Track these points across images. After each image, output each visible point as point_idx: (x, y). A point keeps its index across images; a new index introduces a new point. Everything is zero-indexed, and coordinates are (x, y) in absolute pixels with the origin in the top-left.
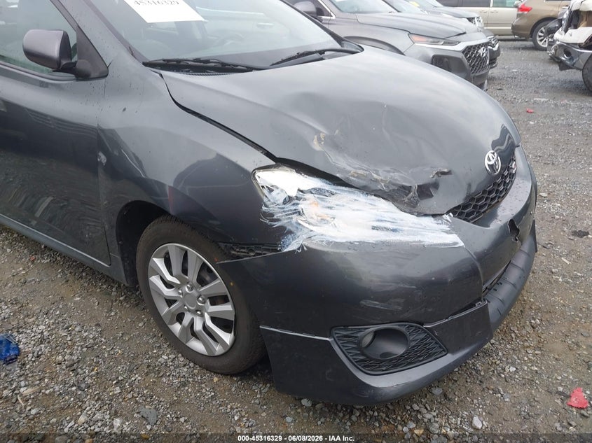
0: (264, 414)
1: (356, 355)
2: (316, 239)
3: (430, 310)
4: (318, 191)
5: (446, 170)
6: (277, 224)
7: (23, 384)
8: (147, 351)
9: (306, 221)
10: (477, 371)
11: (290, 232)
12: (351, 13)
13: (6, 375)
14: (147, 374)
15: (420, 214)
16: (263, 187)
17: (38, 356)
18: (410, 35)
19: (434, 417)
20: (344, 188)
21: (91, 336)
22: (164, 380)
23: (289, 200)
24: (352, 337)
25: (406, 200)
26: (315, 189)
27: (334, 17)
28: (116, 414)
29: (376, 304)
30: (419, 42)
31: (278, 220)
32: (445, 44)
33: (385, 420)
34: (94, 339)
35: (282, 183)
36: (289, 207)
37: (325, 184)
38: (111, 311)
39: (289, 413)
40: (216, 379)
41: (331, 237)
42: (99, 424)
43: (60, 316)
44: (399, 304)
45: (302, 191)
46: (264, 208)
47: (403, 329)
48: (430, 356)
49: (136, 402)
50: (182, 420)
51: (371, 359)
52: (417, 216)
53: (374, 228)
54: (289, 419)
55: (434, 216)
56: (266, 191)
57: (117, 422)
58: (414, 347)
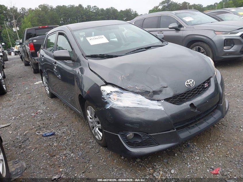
0: (109, 159)
1: (126, 140)
2: (114, 105)
3: (149, 129)
4: (117, 92)
5: (166, 86)
6: (105, 101)
7: (55, 142)
8: (87, 138)
9: (112, 100)
10: (184, 157)
11: (108, 103)
12: (191, 25)
13: (52, 140)
14: (84, 144)
15: (152, 100)
16: (102, 90)
17: (61, 136)
18: (215, 32)
19: (160, 167)
20: (125, 91)
21: (75, 133)
22: (88, 146)
23: (108, 94)
24: (124, 135)
25: (148, 95)
26: (116, 91)
27: (185, 28)
28: (73, 153)
29: (130, 125)
30: (218, 34)
31: (106, 100)
32: (231, 34)
33: (143, 166)
34: (76, 133)
35: (106, 89)
36: (108, 96)
37: (119, 90)
38: (83, 127)
39: (116, 160)
40: (101, 148)
41: (119, 105)
42: (68, 154)
43: (70, 127)
44: (137, 126)
45: (111, 92)
46: (102, 96)
47: (140, 134)
48: (151, 144)
49: (78, 151)
50: (87, 156)
51: (130, 143)
52: (151, 100)
53: (132, 103)
54: (115, 161)
55: (158, 101)
56: (103, 92)
57: (72, 154)
58: (144, 141)
